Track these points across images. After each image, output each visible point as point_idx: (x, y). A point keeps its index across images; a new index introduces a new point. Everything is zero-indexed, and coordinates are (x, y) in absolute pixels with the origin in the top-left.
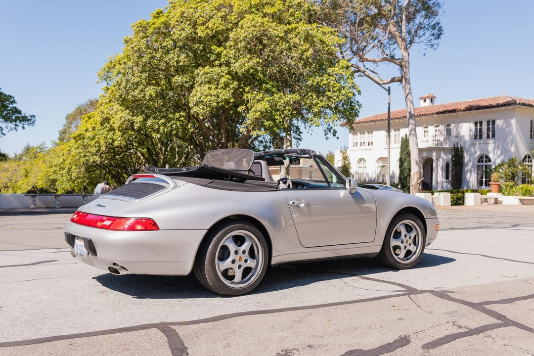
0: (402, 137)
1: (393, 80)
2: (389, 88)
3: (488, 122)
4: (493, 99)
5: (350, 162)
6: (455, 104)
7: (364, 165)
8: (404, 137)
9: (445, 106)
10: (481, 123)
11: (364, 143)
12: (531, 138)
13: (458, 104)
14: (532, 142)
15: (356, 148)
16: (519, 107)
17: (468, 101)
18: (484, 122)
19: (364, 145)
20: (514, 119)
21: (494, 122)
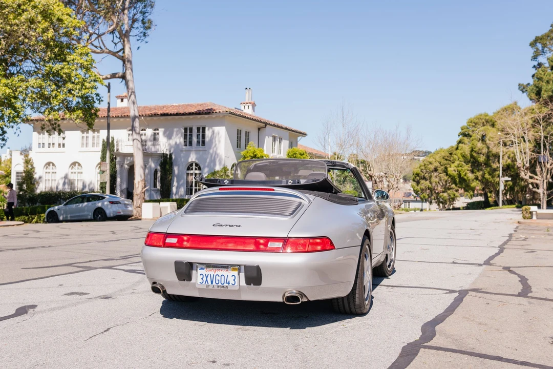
0: (103, 140)
1: (114, 76)
2: (109, 84)
3: (198, 129)
4: (200, 105)
5: (34, 166)
6: (160, 107)
7: (54, 171)
8: (106, 140)
9: (150, 109)
10: (191, 130)
11: (53, 144)
12: (238, 147)
13: (164, 107)
14: (238, 151)
15: (42, 149)
16: (229, 116)
17: (174, 105)
18: (194, 128)
19: (53, 147)
20: (224, 128)
21: (204, 129)
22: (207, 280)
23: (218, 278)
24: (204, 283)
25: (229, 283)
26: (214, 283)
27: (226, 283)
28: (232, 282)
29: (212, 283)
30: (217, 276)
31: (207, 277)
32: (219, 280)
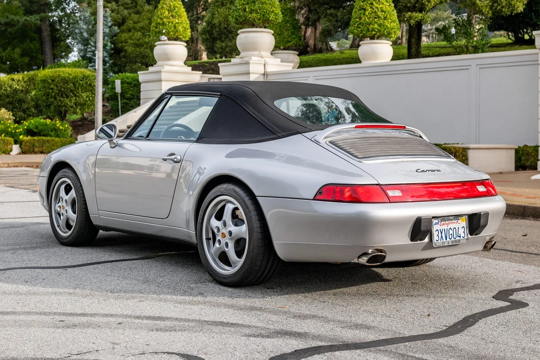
22: (442, 237)
23: (451, 232)
24: (439, 241)
25: (460, 237)
26: (448, 239)
27: (458, 236)
28: (462, 235)
29: (446, 238)
30: (450, 230)
31: (441, 233)
32: (451, 234)
